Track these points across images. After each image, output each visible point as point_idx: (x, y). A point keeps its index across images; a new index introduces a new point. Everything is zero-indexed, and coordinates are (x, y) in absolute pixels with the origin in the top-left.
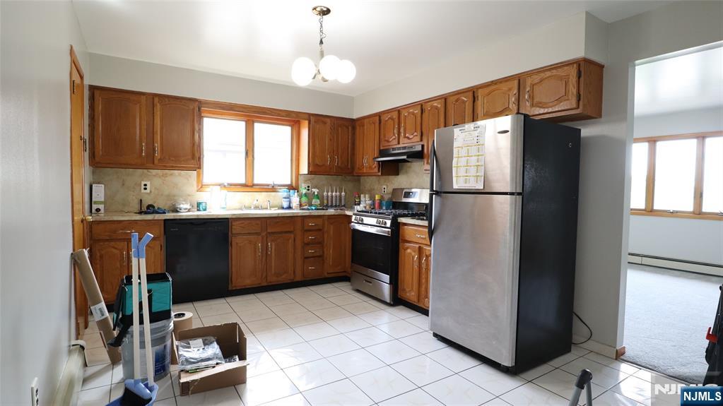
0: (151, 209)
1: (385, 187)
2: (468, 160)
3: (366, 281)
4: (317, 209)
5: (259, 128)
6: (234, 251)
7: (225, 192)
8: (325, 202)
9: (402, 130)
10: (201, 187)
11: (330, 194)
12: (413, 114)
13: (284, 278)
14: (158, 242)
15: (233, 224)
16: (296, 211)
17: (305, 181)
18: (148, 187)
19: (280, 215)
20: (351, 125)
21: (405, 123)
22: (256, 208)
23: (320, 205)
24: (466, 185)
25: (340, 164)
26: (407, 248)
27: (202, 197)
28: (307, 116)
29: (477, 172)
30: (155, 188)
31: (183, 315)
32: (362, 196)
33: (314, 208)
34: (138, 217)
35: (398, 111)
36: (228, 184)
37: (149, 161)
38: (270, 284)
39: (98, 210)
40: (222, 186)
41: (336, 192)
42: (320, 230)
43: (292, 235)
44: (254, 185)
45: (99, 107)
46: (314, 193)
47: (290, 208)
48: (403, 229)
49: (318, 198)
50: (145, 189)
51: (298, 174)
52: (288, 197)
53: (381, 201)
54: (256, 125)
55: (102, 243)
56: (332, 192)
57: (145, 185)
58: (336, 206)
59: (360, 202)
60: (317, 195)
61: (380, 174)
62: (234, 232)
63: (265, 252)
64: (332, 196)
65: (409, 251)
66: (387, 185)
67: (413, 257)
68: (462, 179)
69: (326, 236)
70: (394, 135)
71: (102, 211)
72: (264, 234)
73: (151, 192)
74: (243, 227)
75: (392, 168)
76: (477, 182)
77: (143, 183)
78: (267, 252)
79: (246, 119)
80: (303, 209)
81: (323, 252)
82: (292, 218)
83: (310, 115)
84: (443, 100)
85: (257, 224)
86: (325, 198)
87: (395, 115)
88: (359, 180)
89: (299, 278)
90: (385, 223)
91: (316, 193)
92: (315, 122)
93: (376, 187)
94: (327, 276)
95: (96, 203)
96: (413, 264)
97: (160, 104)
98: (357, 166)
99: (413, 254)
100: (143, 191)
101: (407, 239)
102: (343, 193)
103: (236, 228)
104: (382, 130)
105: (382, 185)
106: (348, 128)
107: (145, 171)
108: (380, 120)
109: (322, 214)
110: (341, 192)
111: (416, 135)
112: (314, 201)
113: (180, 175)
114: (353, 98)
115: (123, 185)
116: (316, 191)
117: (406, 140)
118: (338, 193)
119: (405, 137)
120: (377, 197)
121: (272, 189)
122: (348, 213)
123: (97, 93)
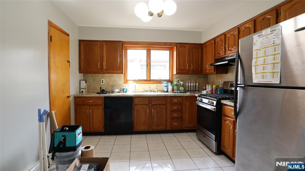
0: (103, 91)
1: (220, 80)
2: (265, 59)
3: (203, 136)
4: (181, 93)
5: (154, 53)
6: (135, 113)
7: (135, 84)
8: (187, 88)
9: (227, 46)
10: (126, 81)
11: (189, 84)
12: (233, 35)
13: (161, 128)
14: (101, 107)
15: (135, 99)
16: (170, 94)
17: (176, 78)
18: (104, 82)
19: (158, 96)
20: (201, 47)
21: (229, 41)
22: (151, 91)
23: (184, 90)
24: (262, 80)
25: (194, 68)
26: (227, 120)
27: (126, 86)
28: (175, 44)
29: (274, 69)
30: (107, 82)
31: (89, 147)
32: (207, 85)
33: (179, 92)
34: (98, 95)
35: (225, 34)
36: (138, 80)
37: (101, 71)
38: (153, 130)
39: (82, 92)
40: (135, 81)
41: (193, 83)
42: (180, 104)
43: (165, 106)
44: (150, 80)
45: (82, 48)
46: (181, 84)
47: (167, 91)
48: (224, 108)
49: (183, 87)
50: (103, 82)
51: (173, 75)
52: (167, 86)
53: (216, 89)
54: (152, 51)
55: (79, 106)
56: (191, 83)
57: (103, 81)
58: (193, 91)
59: (206, 88)
60: (182, 85)
61: (215, 73)
62: (135, 103)
63: (151, 114)
64: (191, 85)
65: (227, 122)
66: (221, 79)
67: (230, 127)
68: (260, 75)
69: (184, 107)
70: (222, 49)
71: (84, 92)
72: (150, 105)
73: (105, 84)
74: (140, 101)
75: (224, 69)
76: (273, 77)
77: (102, 80)
78: (152, 114)
79: (146, 48)
80: (174, 92)
81: (182, 116)
82: (165, 97)
83: (177, 43)
84: (253, 22)
85: (147, 100)
86: (187, 86)
87: (223, 37)
88: (207, 77)
89: (168, 128)
90: (213, 103)
91: (182, 84)
92: (180, 47)
93: (215, 80)
94: (185, 128)
95: (82, 89)
96: (230, 131)
97: (105, 44)
98: (204, 69)
99: (230, 124)
100: (102, 83)
101: (226, 114)
102: (197, 84)
103: (136, 101)
104: (216, 48)
105: (219, 79)
106: (199, 49)
107: (103, 75)
108: (215, 42)
109: (182, 95)
110: (196, 84)
111: (235, 48)
112: (180, 88)
113: (116, 76)
114: (202, 32)
115: (94, 81)
116: (182, 83)
117: (229, 52)
118: (194, 84)
119: (229, 50)
120: (214, 86)
121: (159, 82)
122: (197, 95)
123: (81, 43)
